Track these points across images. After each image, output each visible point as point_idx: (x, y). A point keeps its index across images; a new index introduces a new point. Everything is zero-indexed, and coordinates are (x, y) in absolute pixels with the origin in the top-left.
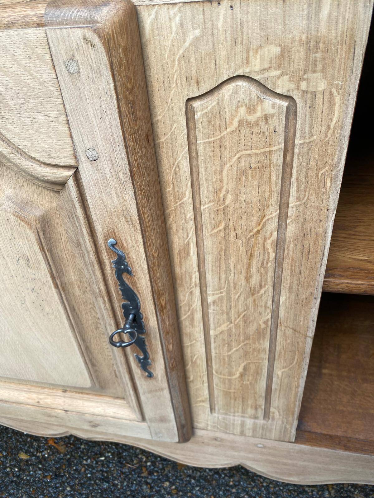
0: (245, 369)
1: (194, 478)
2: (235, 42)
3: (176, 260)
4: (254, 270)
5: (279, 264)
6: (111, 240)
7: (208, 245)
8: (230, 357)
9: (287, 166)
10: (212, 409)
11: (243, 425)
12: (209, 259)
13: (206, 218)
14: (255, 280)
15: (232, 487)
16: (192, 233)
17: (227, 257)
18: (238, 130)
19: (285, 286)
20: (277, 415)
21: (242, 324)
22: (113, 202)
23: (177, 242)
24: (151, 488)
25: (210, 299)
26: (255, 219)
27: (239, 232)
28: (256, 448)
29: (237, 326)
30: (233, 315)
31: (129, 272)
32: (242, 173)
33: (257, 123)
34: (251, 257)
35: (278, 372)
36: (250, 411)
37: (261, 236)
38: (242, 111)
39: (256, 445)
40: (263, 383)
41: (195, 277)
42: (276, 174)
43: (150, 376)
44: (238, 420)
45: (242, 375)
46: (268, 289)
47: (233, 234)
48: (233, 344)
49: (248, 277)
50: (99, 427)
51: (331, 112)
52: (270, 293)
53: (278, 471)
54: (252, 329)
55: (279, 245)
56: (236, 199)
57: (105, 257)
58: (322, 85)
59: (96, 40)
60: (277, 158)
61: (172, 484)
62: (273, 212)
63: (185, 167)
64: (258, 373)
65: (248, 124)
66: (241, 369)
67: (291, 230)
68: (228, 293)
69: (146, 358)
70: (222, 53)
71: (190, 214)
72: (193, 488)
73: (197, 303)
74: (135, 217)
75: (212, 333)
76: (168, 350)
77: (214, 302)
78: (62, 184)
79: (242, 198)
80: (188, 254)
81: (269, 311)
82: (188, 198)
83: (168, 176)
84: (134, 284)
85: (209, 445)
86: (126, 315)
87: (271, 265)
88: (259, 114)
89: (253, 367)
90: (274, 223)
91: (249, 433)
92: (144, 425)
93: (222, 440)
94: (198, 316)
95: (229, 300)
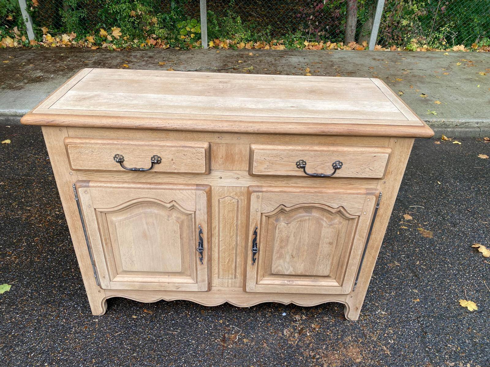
0: (229, 260)
1: (209, 316)
2: (228, 191)
3: (213, 230)
4: (231, 232)
5: (237, 230)
6: (199, 226)
7: (221, 226)
8: (225, 256)
9: (238, 210)
10: (218, 277)
11: (228, 282)
12: (221, 229)
13: (221, 220)
14: (232, 234)
15: (223, 317)
16: (217, 223)
17: (225, 229)
18: (228, 204)
19: (239, 235)
20: (238, 276)
21: (228, 246)
22: (202, 218)
23: (213, 226)
24: (192, 321)
25: (220, 240)
26: (232, 220)
27: (228, 223)
28: (233, 292)
29: (227, 247)
30: (226, 243)
31: (202, 233)
32: (229, 211)
33: (232, 203)
34: (231, 229)
35: (238, 260)
36: (230, 276)
37: (233, 224)
38: (229, 201)
39: (232, 291)
40: (234, 264)
41: (217, 234)
42: (236, 212)
43: (202, 264)
44: (226, 281)
45: (228, 262)
46: (235, 236)
47: (227, 223)
48: (226, 252)
49: (230, 233)
50: (180, 289)
51: (245, 202)
52: (235, 237)
53: (240, 301)
54: (231, 247)
55: (237, 225)
56: (228, 216)
57: (197, 230)
58: (243, 198)
59: (205, 193)
60: (236, 209)
61: (200, 318)
62: (235, 219)
63: (217, 210)
64: (232, 261)
65: (230, 203)
66: (228, 260)
67: (239, 222)
68: (225, 238)
69: (202, 257)
70: (226, 192)
71: (217, 219)
72: (208, 319)
73: (217, 241)
74: (206, 221)
75: (220, 249)
76: (208, 254)
77: (221, 240)
78: (191, 214)
79: (229, 216)
80: (216, 228)
81: (235, 242)
82: (217, 216)
83: (213, 211)
84: (203, 236)
85: (216, 294)
86: (199, 245)
87: (235, 230)
88: (232, 202)
89: (231, 259)
90: (235, 221)
91: (230, 285)
92: (196, 285)
93: (221, 290)
94: (217, 245)
95: (225, 240)
